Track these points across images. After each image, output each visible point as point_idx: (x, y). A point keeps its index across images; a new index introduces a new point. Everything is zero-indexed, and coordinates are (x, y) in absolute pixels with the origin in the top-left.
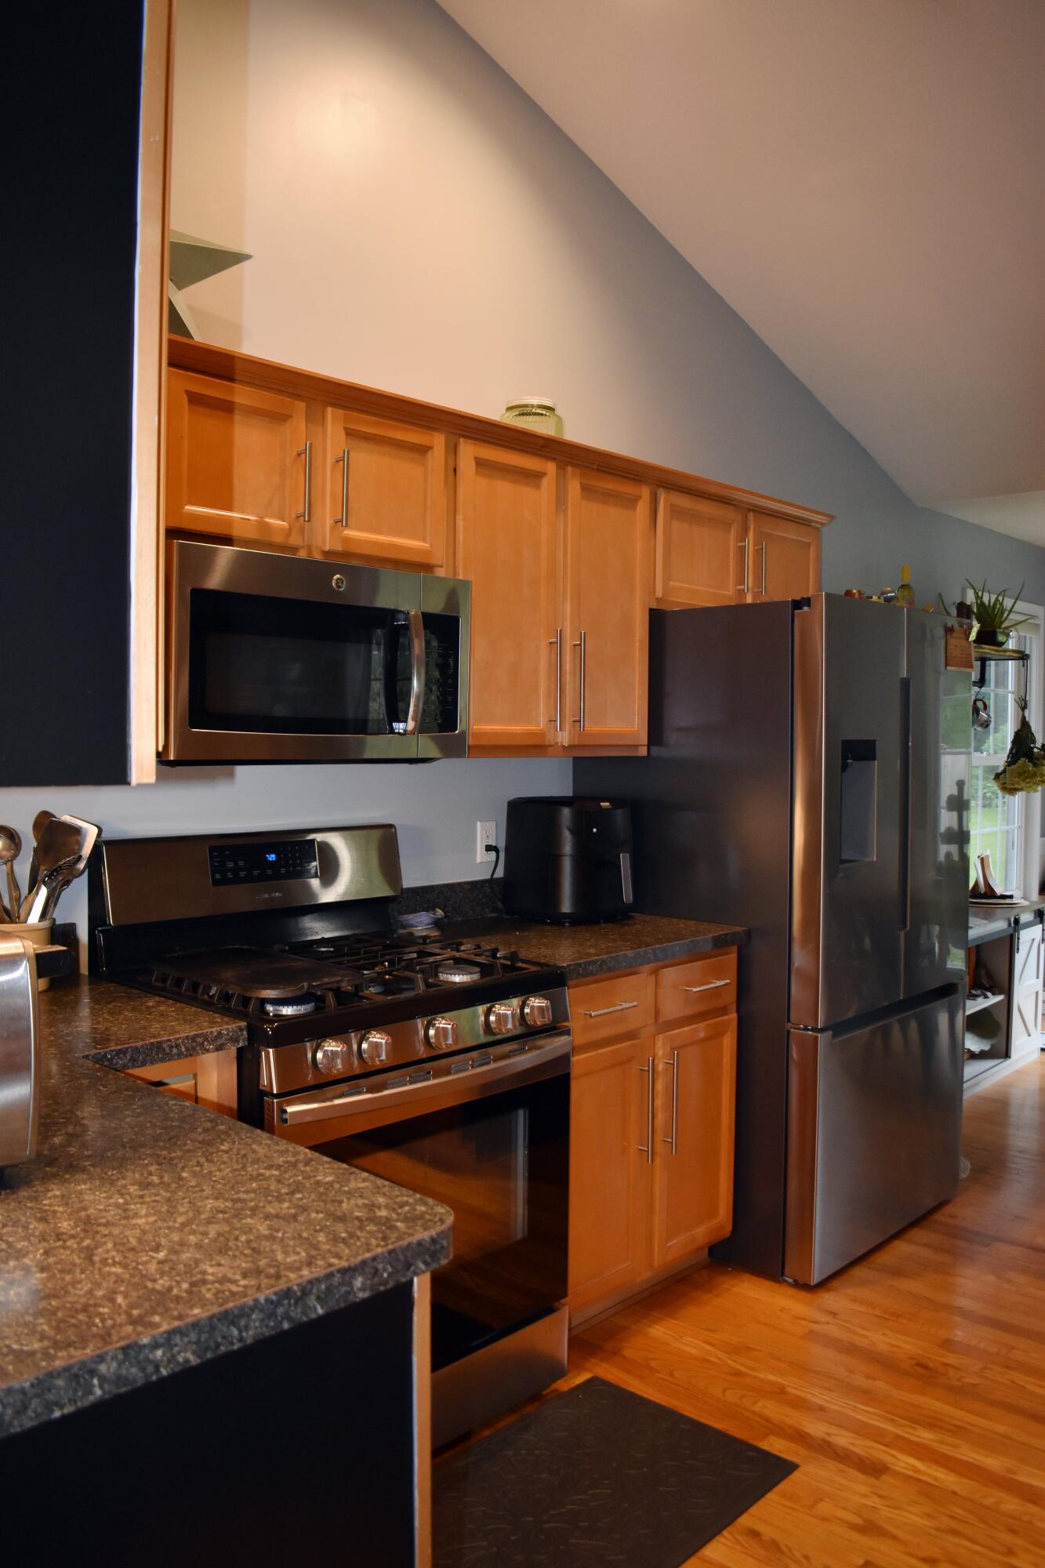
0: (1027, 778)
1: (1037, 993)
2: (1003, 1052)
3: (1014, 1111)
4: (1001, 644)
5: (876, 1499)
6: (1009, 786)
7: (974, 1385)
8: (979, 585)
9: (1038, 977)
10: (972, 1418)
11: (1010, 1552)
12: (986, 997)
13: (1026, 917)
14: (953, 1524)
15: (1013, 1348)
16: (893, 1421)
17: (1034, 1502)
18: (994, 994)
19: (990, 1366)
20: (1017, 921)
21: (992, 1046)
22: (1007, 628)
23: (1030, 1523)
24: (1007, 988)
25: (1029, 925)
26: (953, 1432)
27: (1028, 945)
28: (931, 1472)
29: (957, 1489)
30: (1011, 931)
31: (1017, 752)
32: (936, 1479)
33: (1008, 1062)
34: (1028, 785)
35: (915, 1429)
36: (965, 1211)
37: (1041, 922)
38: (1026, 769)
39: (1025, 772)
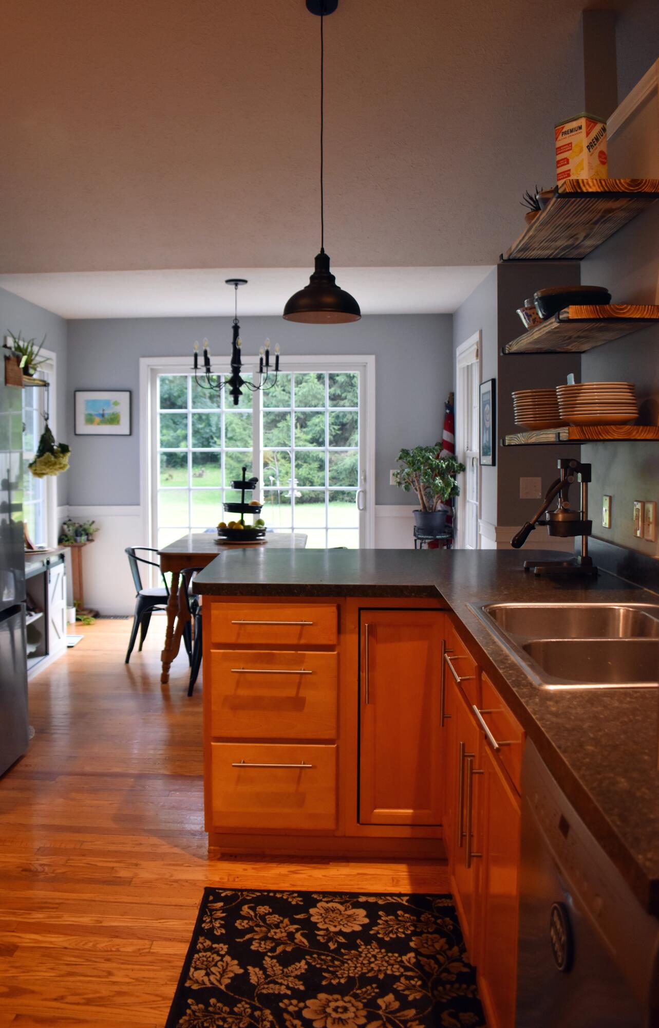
0: (50, 466)
1: (63, 610)
2: (44, 651)
3: (53, 689)
4: (31, 375)
5: (14, 970)
6: (38, 472)
7: (63, 873)
8: (16, 335)
9: (63, 599)
10: (66, 895)
11: (110, 974)
12: (31, 615)
13: (54, 559)
14: (69, 969)
15: (84, 842)
16: (14, 913)
17: (117, 937)
18: (36, 613)
19: (71, 857)
20: (48, 562)
21: (37, 648)
22: (35, 364)
23: (118, 950)
24: (44, 609)
25: (56, 564)
26: (57, 908)
27: (56, 577)
28: (47, 939)
29: (66, 945)
30: (44, 569)
31: (43, 448)
32: (51, 942)
33: (48, 658)
34: (51, 471)
35: (30, 914)
36: (35, 761)
37: (63, 561)
38: (49, 460)
39: (49, 462)
